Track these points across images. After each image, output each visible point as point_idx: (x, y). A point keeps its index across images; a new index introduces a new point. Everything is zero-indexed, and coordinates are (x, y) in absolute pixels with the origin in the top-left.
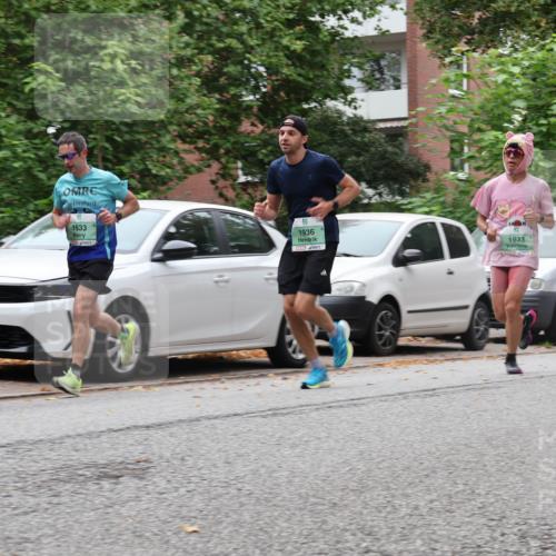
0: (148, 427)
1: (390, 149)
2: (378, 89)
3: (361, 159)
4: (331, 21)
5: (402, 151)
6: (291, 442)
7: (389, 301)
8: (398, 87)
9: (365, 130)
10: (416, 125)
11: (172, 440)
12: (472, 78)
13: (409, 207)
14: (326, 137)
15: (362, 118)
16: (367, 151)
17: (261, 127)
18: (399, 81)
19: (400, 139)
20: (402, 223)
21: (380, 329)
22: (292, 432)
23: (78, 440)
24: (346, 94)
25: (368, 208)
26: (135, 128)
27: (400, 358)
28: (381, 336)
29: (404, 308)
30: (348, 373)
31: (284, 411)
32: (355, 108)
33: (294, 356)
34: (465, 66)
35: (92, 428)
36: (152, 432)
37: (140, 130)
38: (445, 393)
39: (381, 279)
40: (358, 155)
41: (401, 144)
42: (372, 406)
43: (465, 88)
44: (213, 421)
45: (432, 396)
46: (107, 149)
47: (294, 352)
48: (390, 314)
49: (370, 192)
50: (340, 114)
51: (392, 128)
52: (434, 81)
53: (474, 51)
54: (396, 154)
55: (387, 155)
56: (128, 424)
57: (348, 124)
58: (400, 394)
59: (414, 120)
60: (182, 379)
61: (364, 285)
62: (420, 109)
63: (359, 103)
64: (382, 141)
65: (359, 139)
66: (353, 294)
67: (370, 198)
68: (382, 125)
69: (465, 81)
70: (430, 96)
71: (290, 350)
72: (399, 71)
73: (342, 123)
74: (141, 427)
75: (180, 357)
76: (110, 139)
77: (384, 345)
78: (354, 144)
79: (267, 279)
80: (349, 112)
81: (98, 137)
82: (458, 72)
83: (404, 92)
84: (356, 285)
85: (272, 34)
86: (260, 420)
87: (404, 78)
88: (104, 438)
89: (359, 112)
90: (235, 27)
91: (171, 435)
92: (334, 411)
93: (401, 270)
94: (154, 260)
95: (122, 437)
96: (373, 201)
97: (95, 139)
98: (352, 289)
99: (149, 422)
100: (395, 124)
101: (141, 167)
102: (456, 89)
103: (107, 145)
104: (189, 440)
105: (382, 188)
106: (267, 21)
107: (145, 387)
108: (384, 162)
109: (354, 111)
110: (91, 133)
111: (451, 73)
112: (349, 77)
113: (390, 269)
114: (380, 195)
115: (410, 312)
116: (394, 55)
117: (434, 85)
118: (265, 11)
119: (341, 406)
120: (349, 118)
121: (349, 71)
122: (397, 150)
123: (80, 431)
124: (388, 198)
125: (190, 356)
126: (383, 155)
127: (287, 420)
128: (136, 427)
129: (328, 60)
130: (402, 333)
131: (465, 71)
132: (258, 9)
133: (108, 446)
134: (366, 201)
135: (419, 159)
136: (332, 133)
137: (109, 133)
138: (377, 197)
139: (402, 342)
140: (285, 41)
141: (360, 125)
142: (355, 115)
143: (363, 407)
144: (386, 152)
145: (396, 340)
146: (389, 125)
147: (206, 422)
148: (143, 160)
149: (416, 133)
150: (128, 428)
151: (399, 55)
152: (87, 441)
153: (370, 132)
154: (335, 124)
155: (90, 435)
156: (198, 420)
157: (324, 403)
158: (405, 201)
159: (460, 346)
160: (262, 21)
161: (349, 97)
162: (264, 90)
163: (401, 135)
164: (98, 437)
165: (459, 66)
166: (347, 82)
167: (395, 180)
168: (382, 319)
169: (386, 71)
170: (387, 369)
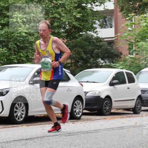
0: (27, 139)
1: (109, 47)
2: (105, 28)
3: (99, 51)
4: (89, 6)
5: (113, 48)
6: (75, 144)
7: (108, 97)
8: (111, 27)
9: (101, 41)
10: (117, 39)
11: (35, 144)
12: (136, 24)
13: (115, 67)
14: (88, 44)
15: (99, 37)
16: (101, 48)
17: (66, 40)
18: (112, 25)
19: (112, 44)
20: (112, 72)
21: (105, 107)
22: (75, 141)
23: (3, 144)
24: (94, 30)
25: (101, 67)
26: (24, 42)
27: (112, 116)
28: (105, 109)
29: (113, 100)
30: (94, 121)
31: (73, 134)
32: (97, 34)
33: (77, 116)
34: (133, 20)
35: (8, 140)
36: (28, 141)
37: (26, 42)
38: (126, 128)
39: (106, 90)
40: (98, 49)
41: (112, 46)
42: (102, 132)
43: (133, 28)
44: (49, 137)
45: (122, 129)
46: (15, 47)
47: (77, 114)
48: (108, 102)
49: (102, 61)
50: (92, 36)
51: (109, 40)
52: (123, 25)
53: (136, 15)
54: (111, 49)
55: (108, 49)
56: (20, 138)
57: (95, 39)
58: (111, 128)
59: (116, 38)
60: (39, 123)
61: (100, 92)
62: (118, 34)
63: (98, 32)
64: (106, 45)
65: (98, 44)
66: (96, 95)
67: (102, 64)
68: (106, 40)
69: (133, 25)
70: (122, 30)
71: (75, 114)
72: (112, 22)
73: (93, 39)
74: (25, 139)
75: (39, 116)
76: (16, 44)
77: (106, 112)
78: (97, 46)
79: (67, 90)
80: (95, 35)
81: (12, 43)
82: (131, 22)
83: (113, 29)
84: (97, 92)
85: (70, 11)
86: (64, 137)
87: (113, 24)
88: (12, 143)
89: (98, 35)
90: (57, 10)
91: (34, 142)
92: (89, 134)
93: (112, 87)
94: (30, 84)
95: (18, 143)
96: (103, 64)
97: (11, 44)
98: (96, 93)
99: (28, 138)
100: (110, 39)
101: (26, 55)
102: (130, 28)
103: (15, 46)
104: (40, 144)
105: (106, 60)
106: (68, 7)
107: (26, 126)
108: (107, 52)
109: (97, 35)
110: (10, 42)
111: (129, 23)
112: (95, 24)
113: (108, 87)
114: (106, 62)
115: (115, 101)
116: (110, 17)
117: (123, 26)
118: (67, 4)
119: (92, 133)
120: (95, 37)
121: (95, 22)
122: (111, 48)
123: (4, 141)
124: (108, 63)
125: (42, 116)
126: (107, 49)
127: (74, 137)
128: (23, 139)
129: (88, 19)
130: (112, 108)
131: (133, 22)
132: (65, 3)
133: (13, 146)
134: (101, 64)
135: (118, 51)
136: (90, 42)
137: (16, 42)
138: (104, 63)
139: (113, 111)
140: (74, 14)
141: (99, 40)
142: (97, 36)
143: (99, 133)
144: (107, 48)
145: (111, 111)
146: (108, 39)
147: (46, 138)
148: (27, 53)
149: (117, 42)
150: (20, 140)
151: (112, 16)
152: (6, 144)
153: (102, 42)
154: (91, 39)
155: (7, 142)
156: (44, 137)
157: (86, 131)
158: (114, 65)
159: (132, 112)
160: (66, 7)
161: (95, 31)
162: (67, 28)
163: (112, 43)
164: (10, 142)
165: (132, 21)
166: (94, 25)
167: (111, 57)
168: (106, 103)
169: (107, 22)
170: (107, 120)
